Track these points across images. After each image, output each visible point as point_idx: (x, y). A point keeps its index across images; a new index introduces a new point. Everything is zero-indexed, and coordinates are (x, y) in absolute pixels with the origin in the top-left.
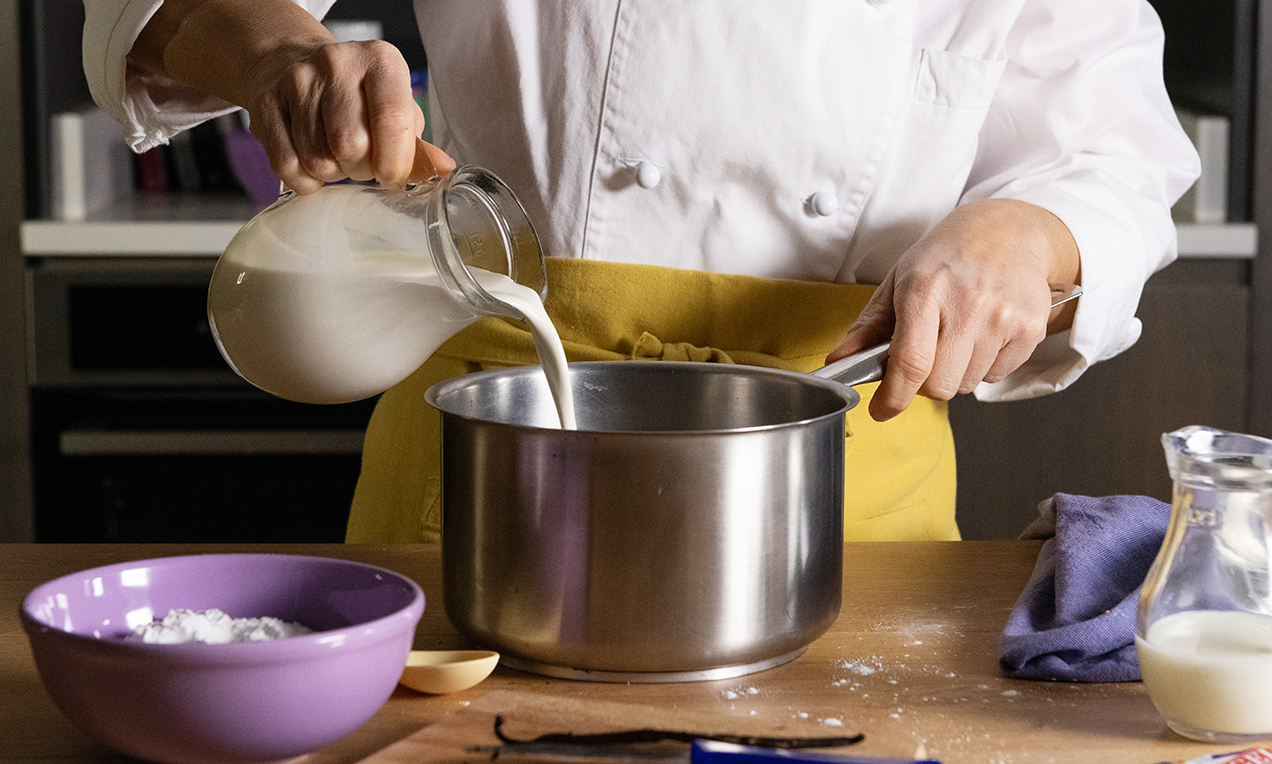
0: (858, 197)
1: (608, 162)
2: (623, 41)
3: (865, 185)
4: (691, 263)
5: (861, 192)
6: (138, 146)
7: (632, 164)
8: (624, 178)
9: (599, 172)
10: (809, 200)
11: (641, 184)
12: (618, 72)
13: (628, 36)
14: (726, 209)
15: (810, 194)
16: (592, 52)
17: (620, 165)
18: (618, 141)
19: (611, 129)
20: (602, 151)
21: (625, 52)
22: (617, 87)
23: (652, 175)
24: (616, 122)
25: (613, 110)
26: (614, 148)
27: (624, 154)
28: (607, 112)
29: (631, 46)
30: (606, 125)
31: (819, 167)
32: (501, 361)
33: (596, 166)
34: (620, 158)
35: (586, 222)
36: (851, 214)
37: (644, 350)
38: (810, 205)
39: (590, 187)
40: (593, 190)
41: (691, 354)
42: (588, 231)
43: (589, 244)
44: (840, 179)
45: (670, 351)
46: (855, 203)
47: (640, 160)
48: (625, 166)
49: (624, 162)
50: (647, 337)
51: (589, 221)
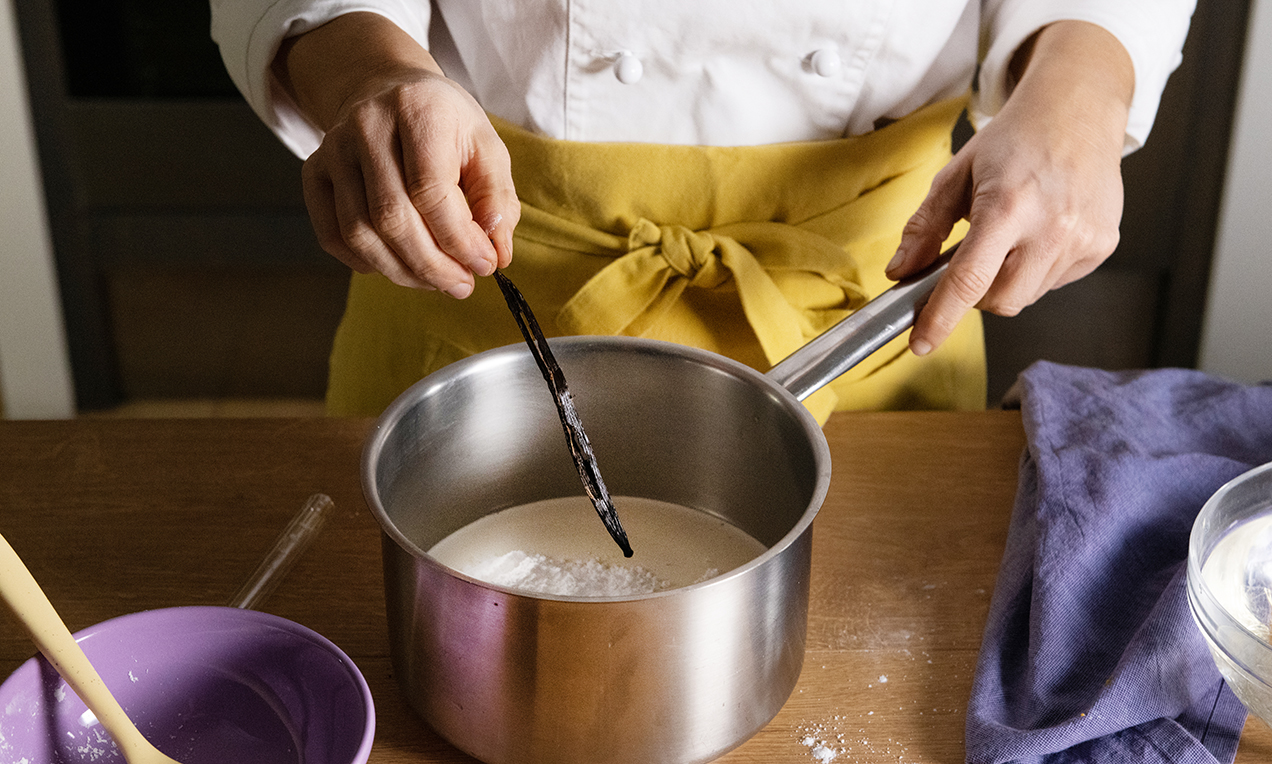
0: (865, 54)
1: (583, 53)
3: (869, 43)
4: (683, 137)
5: (867, 50)
7: (610, 54)
8: (603, 67)
9: (574, 62)
10: (810, 57)
14: (718, 79)
15: (809, 52)
17: (594, 54)
18: (591, 36)
19: (582, 26)
20: (575, 44)
23: (633, 70)
24: (586, 18)
25: (582, 7)
26: (588, 42)
27: (600, 46)
28: (574, 9)
30: (575, 20)
31: (817, 30)
33: (570, 57)
34: (595, 49)
35: (565, 103)
36: (858, 68)
37: (640, 238)
38: (809, 63)
39: (566, 72)
40: (569, 76)
41: (693, 244)
42: (568, 111)
43: (571, 124)
44: (843, 40)
45: (669, 240)
46: (861, 58)
47: (617, 51)
48: (602, 57)
49: (601, 53)
50: (644, 225)
51: (568, 102)
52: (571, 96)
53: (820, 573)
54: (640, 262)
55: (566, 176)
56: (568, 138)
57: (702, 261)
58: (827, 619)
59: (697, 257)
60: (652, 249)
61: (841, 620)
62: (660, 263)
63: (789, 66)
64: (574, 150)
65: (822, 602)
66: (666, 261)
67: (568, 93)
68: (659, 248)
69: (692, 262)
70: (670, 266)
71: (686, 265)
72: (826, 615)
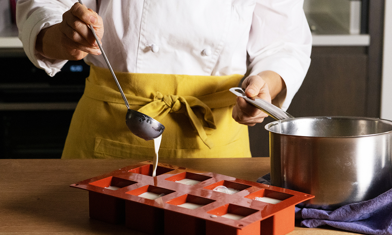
0: (218, 51)
1: (143, 45)
2: (146, 9)
3: (220, 47)
5: (219, 49)
6: (52, 75)
7: (150, 45)
8: (148, 49)
9: (140, 48)
10: (203, 51)
11: (152, 51)
12: (145, 19)
13: (148, 8)
15: (203, 49)
16: (137, 13)
17: (146, 46)
18: (146, 39)
19: (143, 35)
20: (141, 42)
21: (147, 12)
22: (145, 23)
23: (156, 49)
24: (145, 33)
25: (144, 30)
26: (144, 41)
27: (148, 42)
28: (142, 30)
29: (149, 11)
31: (206, 42)
32: (114, 102)
33: (139, 46)
34: (146, 43)
36: (216, 55)
37: (157, 97)
38: (203, 53)
39: (138, 51)
40: (138, 52)
41: (172, 97)
42: (137, 63)
44: (212, 45)
45: (165, 97)
47: (152, 44)
48: (148, 46)
49: (148, 45)
50: (159, 94)
52: (139, 59)
54: (158, 104)
55: (136, 83)
57: (175, 101)
59: (173, 100)
60: (161, 100)
62: (163, 103)
63: (198, 53)
64: (139, 75)
66: (165, 102)
67: (138, 58)
68: (163, 100)
69: (172, 101)
70: (166, 104)
71: (170, 103)
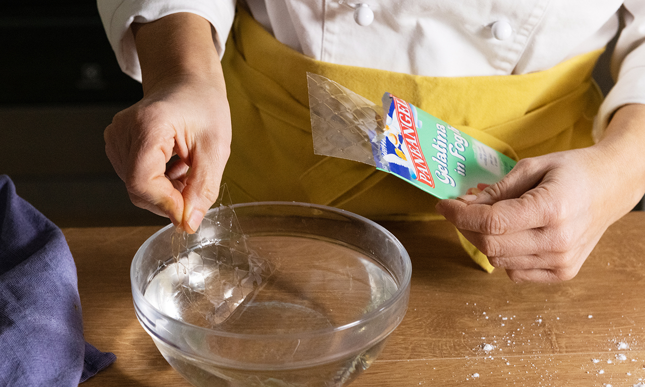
0: (530, 27)
3: (532, 20)
5: (531, 24)
7: (353, 5)
15: (489, 22)
23: (366, 17)
31: (496, 8)
35: (323, 35)
36: (524, 35)
42: (324, 41)
43: (325, 50)
44: (514, 16)
46: (527, 30)
47: (357, 3)
51: (325, 34)
53: (427, 312)
56: (323, 61)
58: (434, 339)
61: (444, 340)
65: (430, 329)
72: (434, 337)
